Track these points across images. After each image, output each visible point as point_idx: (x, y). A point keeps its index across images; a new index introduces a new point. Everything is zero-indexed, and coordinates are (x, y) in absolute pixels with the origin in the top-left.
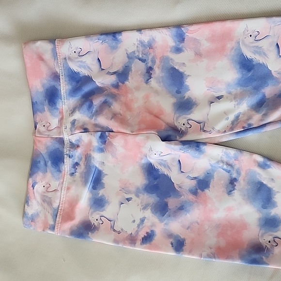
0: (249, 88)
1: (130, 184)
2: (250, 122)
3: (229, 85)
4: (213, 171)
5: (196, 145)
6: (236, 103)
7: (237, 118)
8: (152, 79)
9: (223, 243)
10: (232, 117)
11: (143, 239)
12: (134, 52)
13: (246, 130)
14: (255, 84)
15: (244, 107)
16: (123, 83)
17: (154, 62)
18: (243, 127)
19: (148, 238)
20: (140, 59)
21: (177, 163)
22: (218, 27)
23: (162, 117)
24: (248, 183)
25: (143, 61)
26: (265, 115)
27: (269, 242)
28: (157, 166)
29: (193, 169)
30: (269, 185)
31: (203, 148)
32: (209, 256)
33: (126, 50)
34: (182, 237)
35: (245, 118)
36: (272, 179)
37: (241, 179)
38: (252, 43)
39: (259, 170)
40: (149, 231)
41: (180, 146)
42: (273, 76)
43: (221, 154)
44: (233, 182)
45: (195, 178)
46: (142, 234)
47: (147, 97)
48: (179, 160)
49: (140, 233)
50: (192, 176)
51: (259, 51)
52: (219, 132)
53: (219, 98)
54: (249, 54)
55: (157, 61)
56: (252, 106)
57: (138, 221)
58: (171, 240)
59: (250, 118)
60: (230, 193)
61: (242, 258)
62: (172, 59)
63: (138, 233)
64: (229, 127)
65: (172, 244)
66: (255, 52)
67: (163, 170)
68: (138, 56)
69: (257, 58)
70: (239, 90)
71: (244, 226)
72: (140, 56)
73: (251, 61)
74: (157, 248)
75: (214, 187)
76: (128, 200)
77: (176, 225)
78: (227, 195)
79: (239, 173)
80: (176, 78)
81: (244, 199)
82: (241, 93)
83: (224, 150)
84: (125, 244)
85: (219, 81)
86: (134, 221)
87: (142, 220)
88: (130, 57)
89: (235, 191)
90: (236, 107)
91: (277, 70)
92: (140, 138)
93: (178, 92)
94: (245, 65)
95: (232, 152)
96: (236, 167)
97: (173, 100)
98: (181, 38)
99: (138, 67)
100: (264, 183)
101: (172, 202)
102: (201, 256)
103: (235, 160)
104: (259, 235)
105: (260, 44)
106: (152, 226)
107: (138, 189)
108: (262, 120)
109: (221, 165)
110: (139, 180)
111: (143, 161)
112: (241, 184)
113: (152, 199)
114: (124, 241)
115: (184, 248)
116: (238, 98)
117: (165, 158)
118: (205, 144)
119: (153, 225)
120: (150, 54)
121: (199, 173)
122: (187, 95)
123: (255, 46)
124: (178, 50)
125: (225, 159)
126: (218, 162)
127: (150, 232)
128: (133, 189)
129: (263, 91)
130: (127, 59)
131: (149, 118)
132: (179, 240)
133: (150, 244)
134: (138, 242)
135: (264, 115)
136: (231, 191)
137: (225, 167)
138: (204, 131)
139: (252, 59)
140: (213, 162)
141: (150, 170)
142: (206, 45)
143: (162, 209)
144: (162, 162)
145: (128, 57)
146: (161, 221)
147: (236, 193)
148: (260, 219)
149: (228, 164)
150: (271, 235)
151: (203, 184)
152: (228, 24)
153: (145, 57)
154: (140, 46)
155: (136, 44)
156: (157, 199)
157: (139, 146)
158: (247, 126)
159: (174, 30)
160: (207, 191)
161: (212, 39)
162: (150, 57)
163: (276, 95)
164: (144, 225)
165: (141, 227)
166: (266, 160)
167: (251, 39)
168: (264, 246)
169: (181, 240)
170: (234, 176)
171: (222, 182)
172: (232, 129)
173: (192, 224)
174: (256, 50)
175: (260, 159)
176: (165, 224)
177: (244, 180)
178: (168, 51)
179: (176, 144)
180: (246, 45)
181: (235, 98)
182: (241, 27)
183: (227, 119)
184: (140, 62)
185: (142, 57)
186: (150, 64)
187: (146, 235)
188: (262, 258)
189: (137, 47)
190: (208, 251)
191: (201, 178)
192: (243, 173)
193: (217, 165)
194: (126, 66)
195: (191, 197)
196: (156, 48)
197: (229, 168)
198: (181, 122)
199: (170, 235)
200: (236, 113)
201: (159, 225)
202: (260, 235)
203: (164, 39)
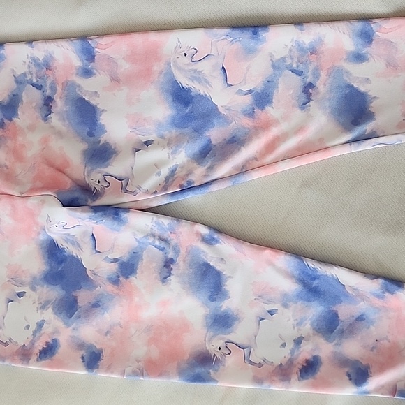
0: (188, 130)
1: (23, 271)
2: (191, 178)
3: (159, 125)
4: (142, 249)
5: (115, 211)
6: (171, 151)
7: (173, 172)
8: (52, 115)
9: (155, 353)
10: (165, 171)
11: (41, 352)
12: (24, 74)
13: (185, 190)
14: (195, 124)
15: (182, 157)
16: (11, 120)
17: (54, 89)
18: (181, 186)
19: (48, 351)
20: (33, 85)
21: (89, 239)
22: (138, 40)
23: (68, 170)
24: (190, 266)
25: (39, 87)
26: (211, 168)
27: (220, 349)
28: (62, 244)
29: (113, 247)
30: (218, 268)
31: (125, 216)
32: (135, 374)
33: (13, 71)
34: (98, 347)
35: (184, 173)
36: (222, 259)
37: (179, 260)
38: (188, 65)
39: (203, 247)
40: (49, 340)
41: (91, 214)
42: (220, 113)
43: (150, 225)
44: (168, 264)
45: (116, 260)
46: (40, 345)
47: (45, 141)
48: (93, 235)
49: (36, 344)
50: (112, 256)
51: (198, 77)
52: (147, 192)
53: (147, 143)
54: (185, 82)
55: (58, 88)
56: (194, 155)
57: (33, 327)
58: (82, 352)
59: (190, 173)
60: (164, 280)
61: (181, 373)
62: (79, 86)
63: (33, 344)
64: (162, 186)
65: (83, 358)
66: (193, 79)
67: (71, 250)
68: (31, 80)
69: (197, 88)
70: (174, 132)
71: (185, 327)
72: (34, 80)
73: (187, 91)
74: (61, 365)
75: (142, 272)
76: (20, 295)
77: (89, 331)
78: (160, 283)
79: (176, 251)
80: (86, 113)
81: (183, 289)
82: (177, 137)
83: (155, 218)
84: (13, 360)
85: (145, 119)
86: (28, 327)
87: (40, 325)
88: (20, 81)
89: (172, 277)
90: (171, 156)
91: (224, 104)
92: (32, 202)
93: (91, 134)
94: (181, 96)
95: (166, 221)
96: (173, 243)
97: (83, 146)
98: (90, 55)
99: (31, 97)
100: (212, 264)
101: (83, 297)
102: (123, 373)
103: (171, 233)
104: (205, 340)
105: (199, 66)
106: (54, 333)
107: (34, 278)
108: (206, 176)
109: (151, 240)
110: (36, 265)
111: (42, 237)
112: (180, 267)
113: (55, 293)
114: (12, 357)
115: (100, 363)
116: (173, 143)
117: (72, 232)
118: (127, 210)
119: (56, 331)
120: (47, 77)
121: (122, 253)
122: (103, 138)
123: (192, 70)
124: (87, 73)
125: (157, 232)
126: (147, 236)
127: (51, 342)
128: (26, 279)
129: (207, 134)
130: (15, 84)
131: (48, 172)
132: (94, 352)
133: (52, 360)
134: (34, 358)
135: (209, 168)
136: (166, 278)
137: (157, 243)
138: (127, 192)
139: (189, 89)
140: (140, 236)
141: (53, 250)
142: (125, 67)
143: (68, 308)
144: (69, 237)
145: (17, 81)
146: (67, 325)
147: (173, 280)
148: (206, 316)
149: (161, 239)
150: (222, 339)
151: (127, 268)
152: (153, 37)
153: (40, 82)
154: (32, 65)
155: (27, 63)
156: (62, 293)
157: (32, 215)
158: (185, 184)
159: (78, 43)
160: (132, 278)
161: (133, 57)
162: (49, 82)
163: (225, 140)
164: (42, 332)
165: (38, 335)
166: (212, 231)
167: (187, 60)
168: (213, 355)
169: (96, 352)
170: (171, 255)
171: (154, 265)
172: (165, 188)
173: (111, 327)
174: (195, 75)
175: (204, 231)
176: (74, 329)
177: (184, 261)
178: (73, 73)
179: (83, 211)
180: (180, 69)
181: (169, 144)
182: (170, 42)
183: (159, 174)
184: (34, 88)
185: (37, 81)
186: (48, 93)
187: (45, 346)
188: (209, 373)
189: (29, 66)
190: (135, 366)
191: (125, 259)
192: (183, 252)
193: (145, 241)
194: (14, 95)
195: (110, 288)
196: (56, 68)
197: (163, 245)
198: (94, 178)
199: (81, 346)
200: (171, 165)
201: (63, 332)
202: (207, 339)
203: (66, 55)
